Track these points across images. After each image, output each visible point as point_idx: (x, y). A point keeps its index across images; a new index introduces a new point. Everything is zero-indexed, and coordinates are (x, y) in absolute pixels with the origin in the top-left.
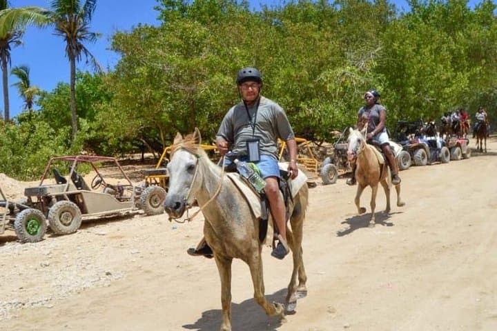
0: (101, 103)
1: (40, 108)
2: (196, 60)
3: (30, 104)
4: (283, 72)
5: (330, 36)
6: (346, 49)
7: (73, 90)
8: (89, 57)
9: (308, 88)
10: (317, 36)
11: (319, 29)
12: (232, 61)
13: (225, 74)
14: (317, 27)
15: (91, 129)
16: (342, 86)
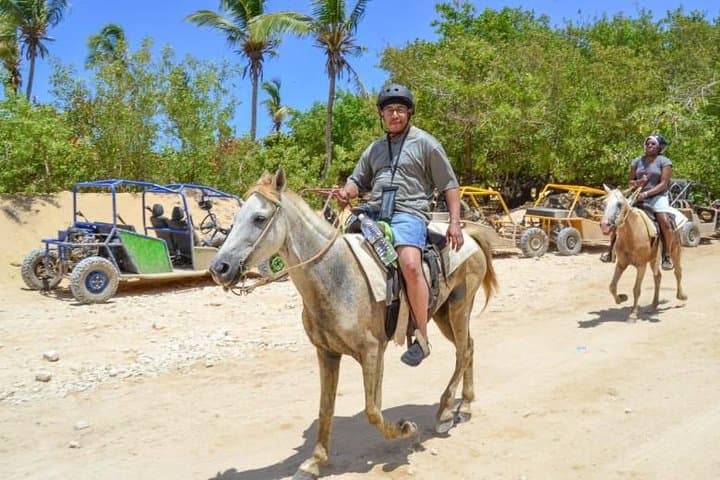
0: (361, 129)
1: (291, 130)
2: (479, 86)
3: (278, 125)
4: (584, 106)
5: (650, 64)
6: (668, 82)
7: (330, 112)
8: (352, 74)
9: (615, 128)
10: (632, 63)
11: (637, 55)
12: (522, 89)
13: (513, 105)
14: (634, 51)
15: (347, 159)
16: (659, 128)
